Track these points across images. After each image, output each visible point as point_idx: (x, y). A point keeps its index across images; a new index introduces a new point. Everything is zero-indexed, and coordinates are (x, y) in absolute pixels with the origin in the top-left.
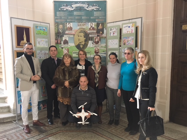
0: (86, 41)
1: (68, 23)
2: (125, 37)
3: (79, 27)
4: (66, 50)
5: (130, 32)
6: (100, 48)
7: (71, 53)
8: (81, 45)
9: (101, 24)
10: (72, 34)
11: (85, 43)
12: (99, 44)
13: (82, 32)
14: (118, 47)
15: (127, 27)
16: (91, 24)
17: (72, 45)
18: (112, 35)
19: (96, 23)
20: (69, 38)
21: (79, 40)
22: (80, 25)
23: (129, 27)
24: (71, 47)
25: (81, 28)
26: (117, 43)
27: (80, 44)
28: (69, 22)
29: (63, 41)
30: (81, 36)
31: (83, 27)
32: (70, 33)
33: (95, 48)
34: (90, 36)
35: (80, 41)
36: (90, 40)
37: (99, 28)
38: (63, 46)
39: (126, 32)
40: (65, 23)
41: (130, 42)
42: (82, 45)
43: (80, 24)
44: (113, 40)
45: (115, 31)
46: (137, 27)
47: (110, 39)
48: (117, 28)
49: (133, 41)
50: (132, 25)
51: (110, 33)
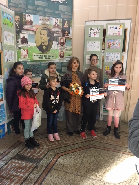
0: (50, 41)
1: (27, 15)
2: (110, 40)
3: (41, 22)
4: (24, 52)
5: (118, 35)
6: (65, 51)
7: (31, 55)
8: (44, 46)
9: (66, 22)
10: (32, 31)
11: (49, 44)
12: (64, 46)
13: (45, 29)
14: (99, 51)
15: (113, 27)
16: (56, 20)
17: (32, 44)
18: (92, 36)
19: (61, 20)
20: (29, 35)
21: (41, 39)
22: (43, 19)
23: (116, 28)
24: (31, 48)
25: (44, 24)
26: (98, 46)
27: (42, 44)
28: (29, 14)
29: (20, 38)
30: (44, 34)
31: (47, 23)
32: (30, 29)
33: (60, 50)
34: (55, 35)
35: (43, 41)
36: (54, 41)
37: (64, 26)
38: (20, 46)
39: (112, 34)
40: (23, 14)
41: (117, 46)
42: (46, 46)
43: (42, 17)
44: (94, 42)
45: (97, 32)
46: (126, 29)
47: (89, 40)
48: (99, 28)
50: (119, 27)
51: (90, 34)
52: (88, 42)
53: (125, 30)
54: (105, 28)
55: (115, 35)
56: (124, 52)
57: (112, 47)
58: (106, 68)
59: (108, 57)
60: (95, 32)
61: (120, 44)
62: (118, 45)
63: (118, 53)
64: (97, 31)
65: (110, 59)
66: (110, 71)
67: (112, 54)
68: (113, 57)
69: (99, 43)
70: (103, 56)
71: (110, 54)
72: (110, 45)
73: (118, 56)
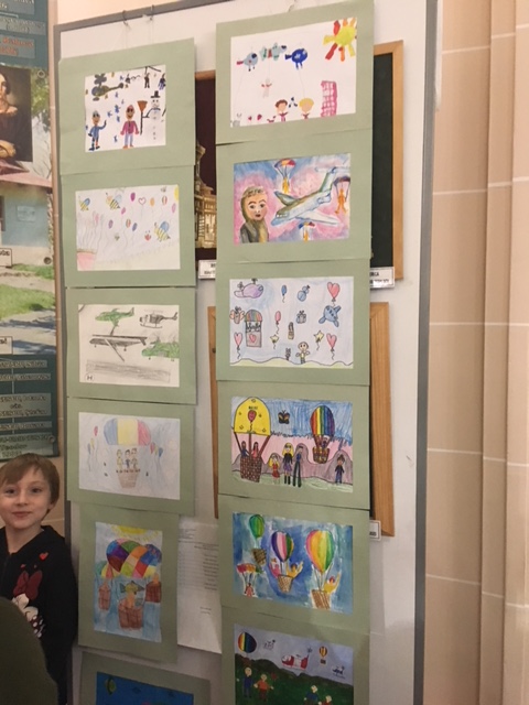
2: (252, 165)
5: (315, 112)
14: (177, 266)
15: (269, 54)
18: (111, 139)
23: (299, 57)
26: (164, 226)
39: (271, 112)
41: (316, 215)
44: (129, 191)
45: (142, 105)
46: (390, 56)
47: (92, 180)
48: (163, 68)
49: (347, 205)
50: (327, 39)
51: (91, 125)
52: (80, 196)
53: (383, 68)
54: (207, 66)
55: (294, 115)
56: (386, 274)
57: (274, 227)
58: (242, 421)
59: (253, 322)
60: (130, 110)
61: (341, 199)
62: (326, 211)
63: (334, 280)
64: (147, 95)
65: (267, 341)
66: (277, 447)
67: (284, 290)
68: (289, 317)
69: (165, 200)
70: (211, 310)
71: (261, 289)
72: (258, 209)
73: (332, 313)
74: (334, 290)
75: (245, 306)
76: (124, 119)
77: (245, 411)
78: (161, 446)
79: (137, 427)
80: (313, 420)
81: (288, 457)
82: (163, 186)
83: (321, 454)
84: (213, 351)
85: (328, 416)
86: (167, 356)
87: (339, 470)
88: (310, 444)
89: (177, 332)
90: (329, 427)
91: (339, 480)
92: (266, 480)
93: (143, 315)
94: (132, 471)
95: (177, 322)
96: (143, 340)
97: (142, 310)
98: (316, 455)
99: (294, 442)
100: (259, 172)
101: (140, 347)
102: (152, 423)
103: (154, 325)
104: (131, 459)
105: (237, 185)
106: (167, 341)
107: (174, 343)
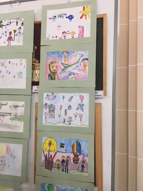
2: (53, 53)
5: (76, 36)
14: (24, 87)
18: (3, 42)
23: (71, 17)
39: (60, 35)
44: (8, 60)
45: (15, 31)
46: (102, 18)
48: (23, 19)
49: (87, 68)
50: (80, 12)
53: (100, 22)
54: (38, 19)
55: (69, 37)
56: (100, 93)
57: (61, 75)
58: (46, 146)
59: (52, 109)
60: (10, 33)
61: (85, 66)
63: (82, 94)
64: (17, 28)
65: (57, 116)
66: (59, 157)
67: (64, 97)
68: (65, 107)
69: (21, 64)
70: (36, 104)
71: (55, 97)
72: (55, 68)
73: (81, 106)
74: (82, 98)
75: (49, 103)
76: (8, 36)
77: (47, 142)
78: (15, 155)
79: (6, 147)
80: (73, 147)
81: (63, 161)
82: (20, 59)
83: (76, 160)
84: (36, 119)
85: (79, 145)
86: (19, 120)
87: (83, 166)
88: (72, 156)
89: (23, 112)
90: (79, 150)
91: (82, 171)
92: (55, 170)
93: (11, 105)
94: (3, 165)
95: (23, 108)
96: (10, 114)
97: (11, 103)
98: (74, 160)
99: (66, 155)
100: (56, 55)
101: (9, 117)
102: (12, 146)
103: (15, 109)
104: (3, 160)
105: (47, 60)
106: (19, 115)
107: (22, 116)
